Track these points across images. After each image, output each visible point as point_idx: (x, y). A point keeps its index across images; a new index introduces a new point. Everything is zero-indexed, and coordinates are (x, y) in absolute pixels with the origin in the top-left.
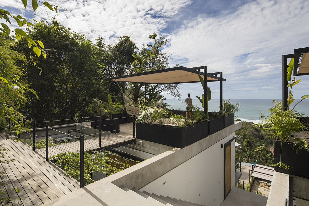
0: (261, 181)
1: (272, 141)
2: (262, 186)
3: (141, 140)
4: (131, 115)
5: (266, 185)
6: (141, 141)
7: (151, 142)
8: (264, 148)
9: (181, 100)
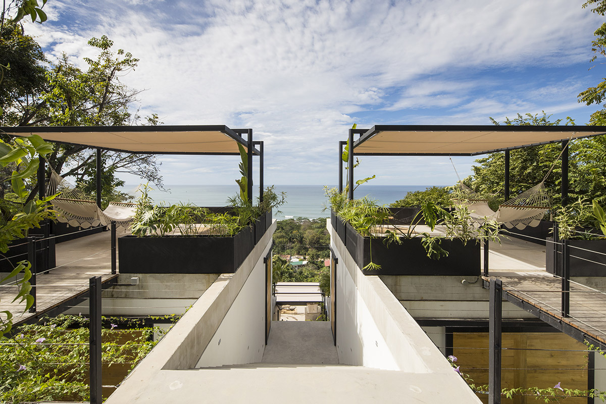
0: (283, 306)
1: (284, 246)
2: (284, 313)
3: (136, 275)
4: (66, 223)
5: (288, 310)
6: (135, 277)
7: (163, 275)
8: (278, 258)
9: (162, 187)
